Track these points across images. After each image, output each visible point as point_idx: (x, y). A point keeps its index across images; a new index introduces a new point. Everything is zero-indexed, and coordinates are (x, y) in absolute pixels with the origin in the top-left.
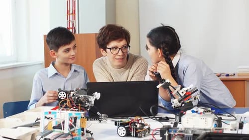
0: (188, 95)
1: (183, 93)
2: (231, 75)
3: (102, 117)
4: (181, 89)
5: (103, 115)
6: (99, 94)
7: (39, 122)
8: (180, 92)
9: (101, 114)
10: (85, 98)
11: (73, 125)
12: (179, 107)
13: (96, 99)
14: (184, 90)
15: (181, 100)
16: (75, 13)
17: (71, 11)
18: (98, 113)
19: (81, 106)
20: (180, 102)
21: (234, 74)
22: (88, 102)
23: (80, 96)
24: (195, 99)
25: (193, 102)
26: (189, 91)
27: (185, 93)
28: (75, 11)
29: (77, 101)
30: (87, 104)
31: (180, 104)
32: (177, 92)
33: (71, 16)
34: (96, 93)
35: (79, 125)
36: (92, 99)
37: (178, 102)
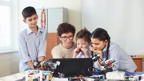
0: (110, 64)
1: (107, 62)
2: (134, 56)
3: (61, 75)
4: (106, 60)
5: (61, 74)
6: (59, 62)
7: (25, 79)
8: (105, 62)
9: (60, 73)
10: (51, 64)
11: (45, 79)
12: (104, 71)
13: (57, 65)
14: (108, 61)
15: (106, 67)
16: (45, 21)
17: (43, 20)
18: (59, 73)
19: (49, 69)
20: (105, 68)
21: (136, 56)
22: (53, 67)
23: (49, 63)
24: (114, 66)
25: (113, 68)
26: (110, 61)
27: (108, 62)
28: (45, 20)
29: (47, 66)
30: (53, 68)
31: (105, 69)
32: (104, 62)
33: (43, 23)
34: (58, 62)
35: (48, 79)
36: (55, 65)
37: (104, 68)
